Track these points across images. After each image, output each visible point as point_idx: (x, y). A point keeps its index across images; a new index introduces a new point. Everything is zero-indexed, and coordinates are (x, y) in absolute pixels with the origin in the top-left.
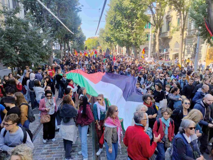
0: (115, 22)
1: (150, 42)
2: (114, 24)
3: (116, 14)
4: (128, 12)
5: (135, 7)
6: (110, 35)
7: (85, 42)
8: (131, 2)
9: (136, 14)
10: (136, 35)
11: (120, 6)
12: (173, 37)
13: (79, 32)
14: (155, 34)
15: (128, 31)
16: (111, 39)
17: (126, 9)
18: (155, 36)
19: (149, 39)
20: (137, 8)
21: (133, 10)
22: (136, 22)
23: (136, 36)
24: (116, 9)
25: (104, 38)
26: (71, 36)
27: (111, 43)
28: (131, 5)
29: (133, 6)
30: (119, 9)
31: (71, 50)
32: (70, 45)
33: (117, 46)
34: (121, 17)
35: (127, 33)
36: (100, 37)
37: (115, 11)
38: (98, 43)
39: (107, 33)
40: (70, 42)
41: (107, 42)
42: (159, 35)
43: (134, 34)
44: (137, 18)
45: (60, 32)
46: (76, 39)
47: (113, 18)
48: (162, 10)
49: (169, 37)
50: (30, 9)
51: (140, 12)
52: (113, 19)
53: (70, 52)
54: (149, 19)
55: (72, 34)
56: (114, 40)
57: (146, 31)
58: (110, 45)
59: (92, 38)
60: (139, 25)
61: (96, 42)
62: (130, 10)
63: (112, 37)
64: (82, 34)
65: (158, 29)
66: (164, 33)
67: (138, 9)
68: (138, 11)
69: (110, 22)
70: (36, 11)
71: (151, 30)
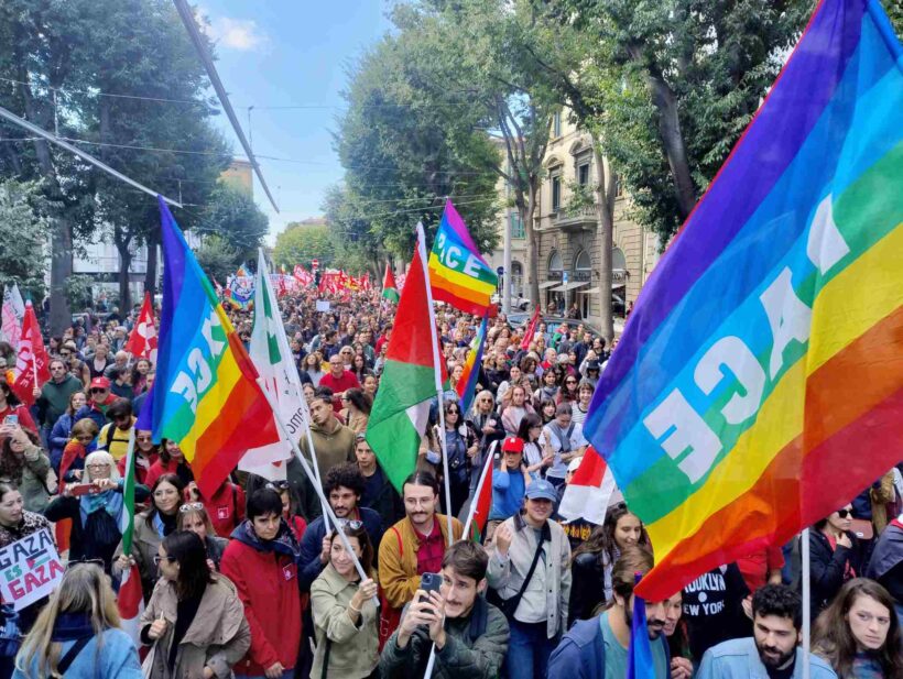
0: (370, 162)
2: (368, 169)
5: (434, 106)
8: (417, 87)
15: (424, 200)
22: (455, 164)
25: (342, 223)
28: (418, 100)
29: (429, 102)
36: (330, 219)
37: (372, 119)
59: (305, 223)
64: (249, 206)
69: (352, 160)
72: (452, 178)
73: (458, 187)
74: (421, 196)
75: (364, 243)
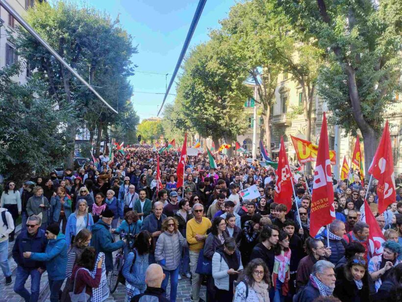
0: (192, 95)
1: (255, 130)
2: (191, 98)
3: (195, 82)
4: (216, 79)
5: (227, 72)
6: (184, 117)
7: (137, 128)
8: (221, 64)
9: (229, 84)
10: (230, 118)
11: (201, 69)
12: (292, 124)
13: (127, 110)
14: (262, 117)
15: (215, 111)
16: (186, 122)
17: (213, 75)
18: (262, 120)
19: (253, 125)
20: (231, 75)
21: (224, 76)
22: (230, 96)
23: (231, 120)
24: (194, 73)
25: (172, 120)
26: (113, 116)
27: (185, 130)
28: (221, 69)
29: (225, 71)
30: (201, 74)
31: (110, 141)
32: (109, 132)
33: (197, 136)
34: (204, 87)
35: (214, 114)
36: (166, 118)
37: (194, 77)
38: (162, 129)
39: (177, 113)
40: (109, 127)
41: (178, 127)
42: (270, 119)
43: (227, 116)
44: (232, 90)
45: (93, 109)
46: (121, 121)
47: (189, 88)
48: (272, 80)
49: (285, 123)
50: (38, 67)
51: (237, 81)
52: (190, 90)
53: (108, 145)
54: (251, 93)
55: (114, 113)
56: (191, 126)
57: (248, 111)
58: (184, 133)
59: (150, 120)
60: (235, 102)
61: (157, 128)
62: (220, 77)
63: (186, 120)
64: (132, 113)
65: (267, 110)
66: (278, 116)
67: (232, 77)
68: (233, 79)
69: (184, 94)
70: (49, 71)
71: (255, 111)
72: (228, 102)
73: (230, 106)
74: (214, 110)
75: (181, 129)
